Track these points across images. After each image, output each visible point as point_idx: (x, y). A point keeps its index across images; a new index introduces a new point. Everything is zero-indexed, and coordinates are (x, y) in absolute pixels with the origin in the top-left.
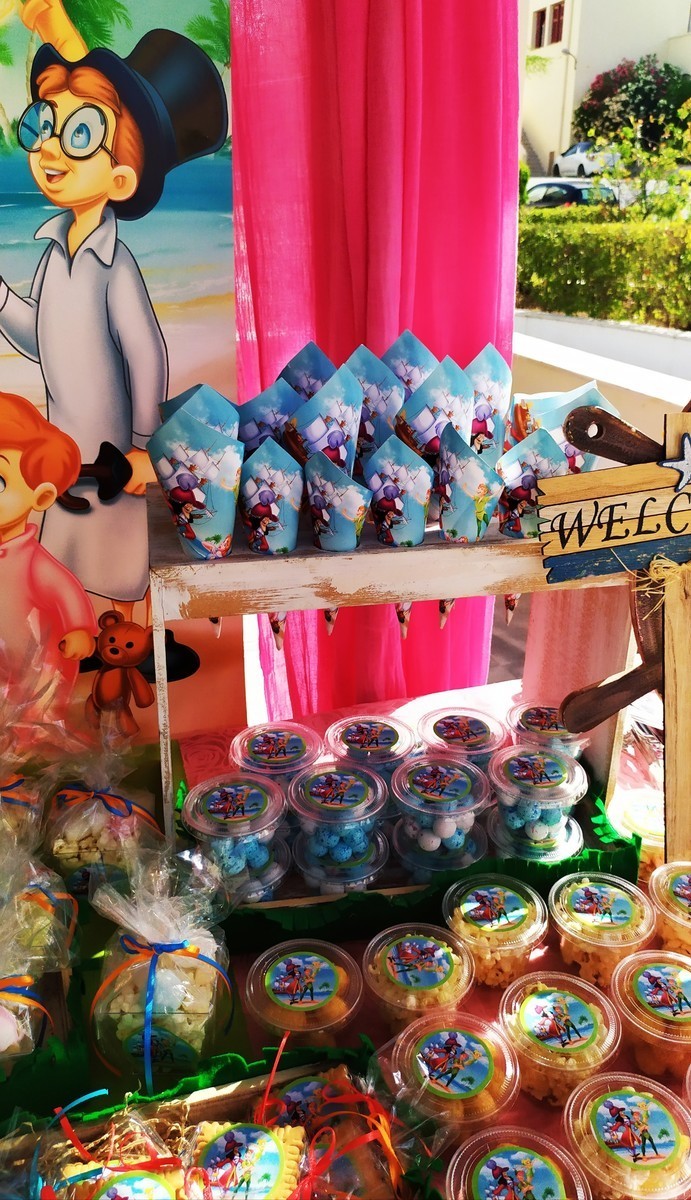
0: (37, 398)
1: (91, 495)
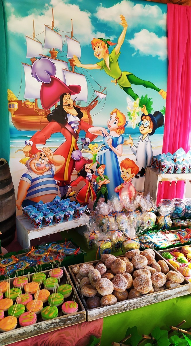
0: (135, 161)
1: (139, 176)
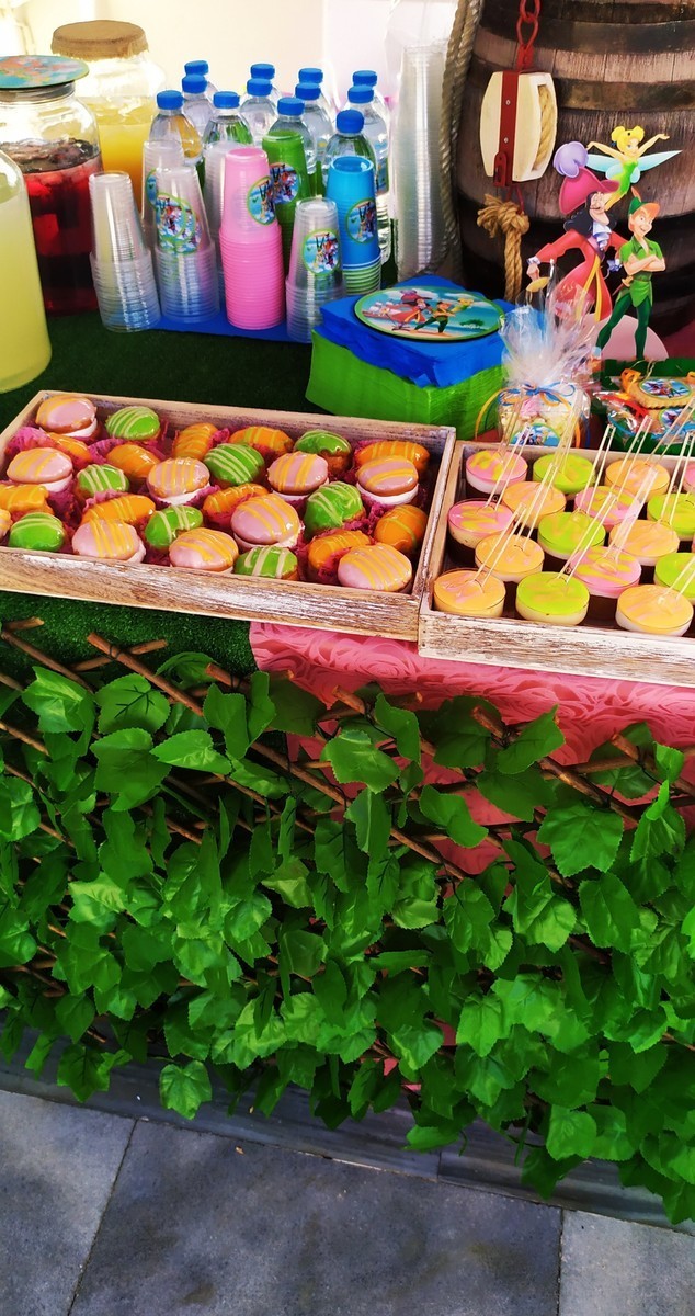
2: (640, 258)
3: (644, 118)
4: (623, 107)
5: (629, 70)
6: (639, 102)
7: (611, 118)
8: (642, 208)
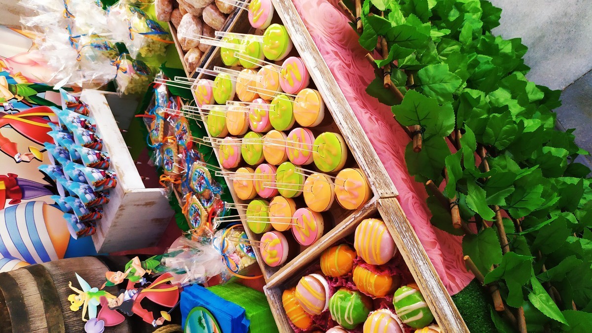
2: (136, 271)
3: (63, 299)
4: (59, 310)
5: (38, 316)
6: (55, 304)
7: (67, 315)
8: (110, 280)
